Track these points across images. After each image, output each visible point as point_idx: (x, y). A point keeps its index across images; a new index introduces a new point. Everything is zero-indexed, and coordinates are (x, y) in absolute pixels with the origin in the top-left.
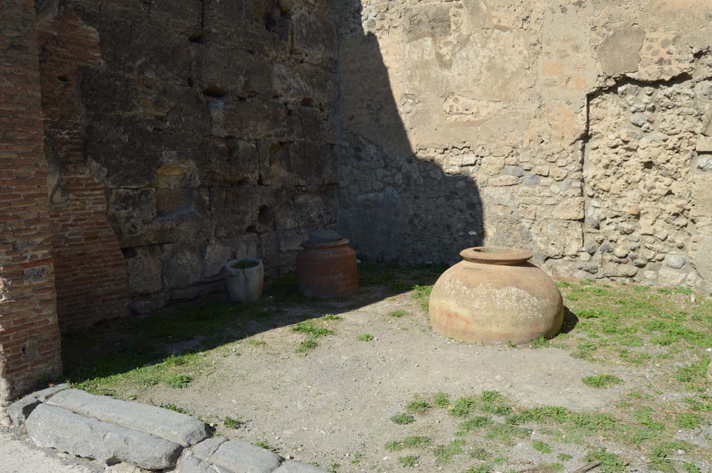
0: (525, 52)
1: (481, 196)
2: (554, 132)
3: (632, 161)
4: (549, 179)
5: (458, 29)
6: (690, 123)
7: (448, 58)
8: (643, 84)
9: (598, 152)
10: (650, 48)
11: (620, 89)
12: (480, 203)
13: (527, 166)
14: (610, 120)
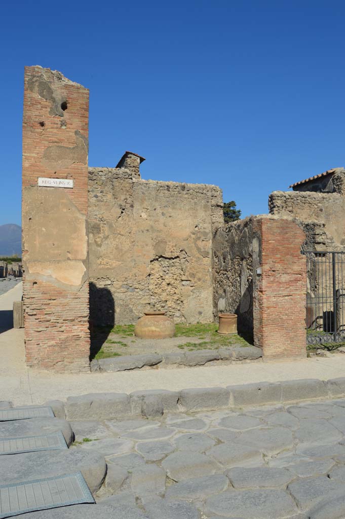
0: (130, 245)
1: (113, 296)
2: (140, 273)
3: (164, 283)
4: (139, 290)
5: (104, 232)
6: (180, 271)
7: (99, 243)
8: (166, 258)
9: (153, 280)
10: (168, 247)
11: (159, 259)
12: (113, 299)
13: (131, 285)
14: (157, 270)
